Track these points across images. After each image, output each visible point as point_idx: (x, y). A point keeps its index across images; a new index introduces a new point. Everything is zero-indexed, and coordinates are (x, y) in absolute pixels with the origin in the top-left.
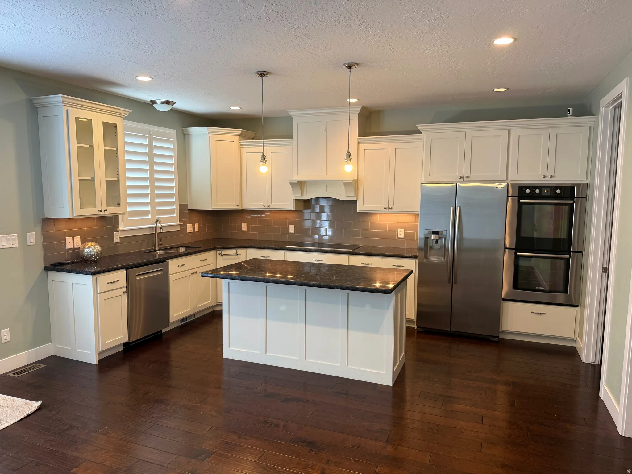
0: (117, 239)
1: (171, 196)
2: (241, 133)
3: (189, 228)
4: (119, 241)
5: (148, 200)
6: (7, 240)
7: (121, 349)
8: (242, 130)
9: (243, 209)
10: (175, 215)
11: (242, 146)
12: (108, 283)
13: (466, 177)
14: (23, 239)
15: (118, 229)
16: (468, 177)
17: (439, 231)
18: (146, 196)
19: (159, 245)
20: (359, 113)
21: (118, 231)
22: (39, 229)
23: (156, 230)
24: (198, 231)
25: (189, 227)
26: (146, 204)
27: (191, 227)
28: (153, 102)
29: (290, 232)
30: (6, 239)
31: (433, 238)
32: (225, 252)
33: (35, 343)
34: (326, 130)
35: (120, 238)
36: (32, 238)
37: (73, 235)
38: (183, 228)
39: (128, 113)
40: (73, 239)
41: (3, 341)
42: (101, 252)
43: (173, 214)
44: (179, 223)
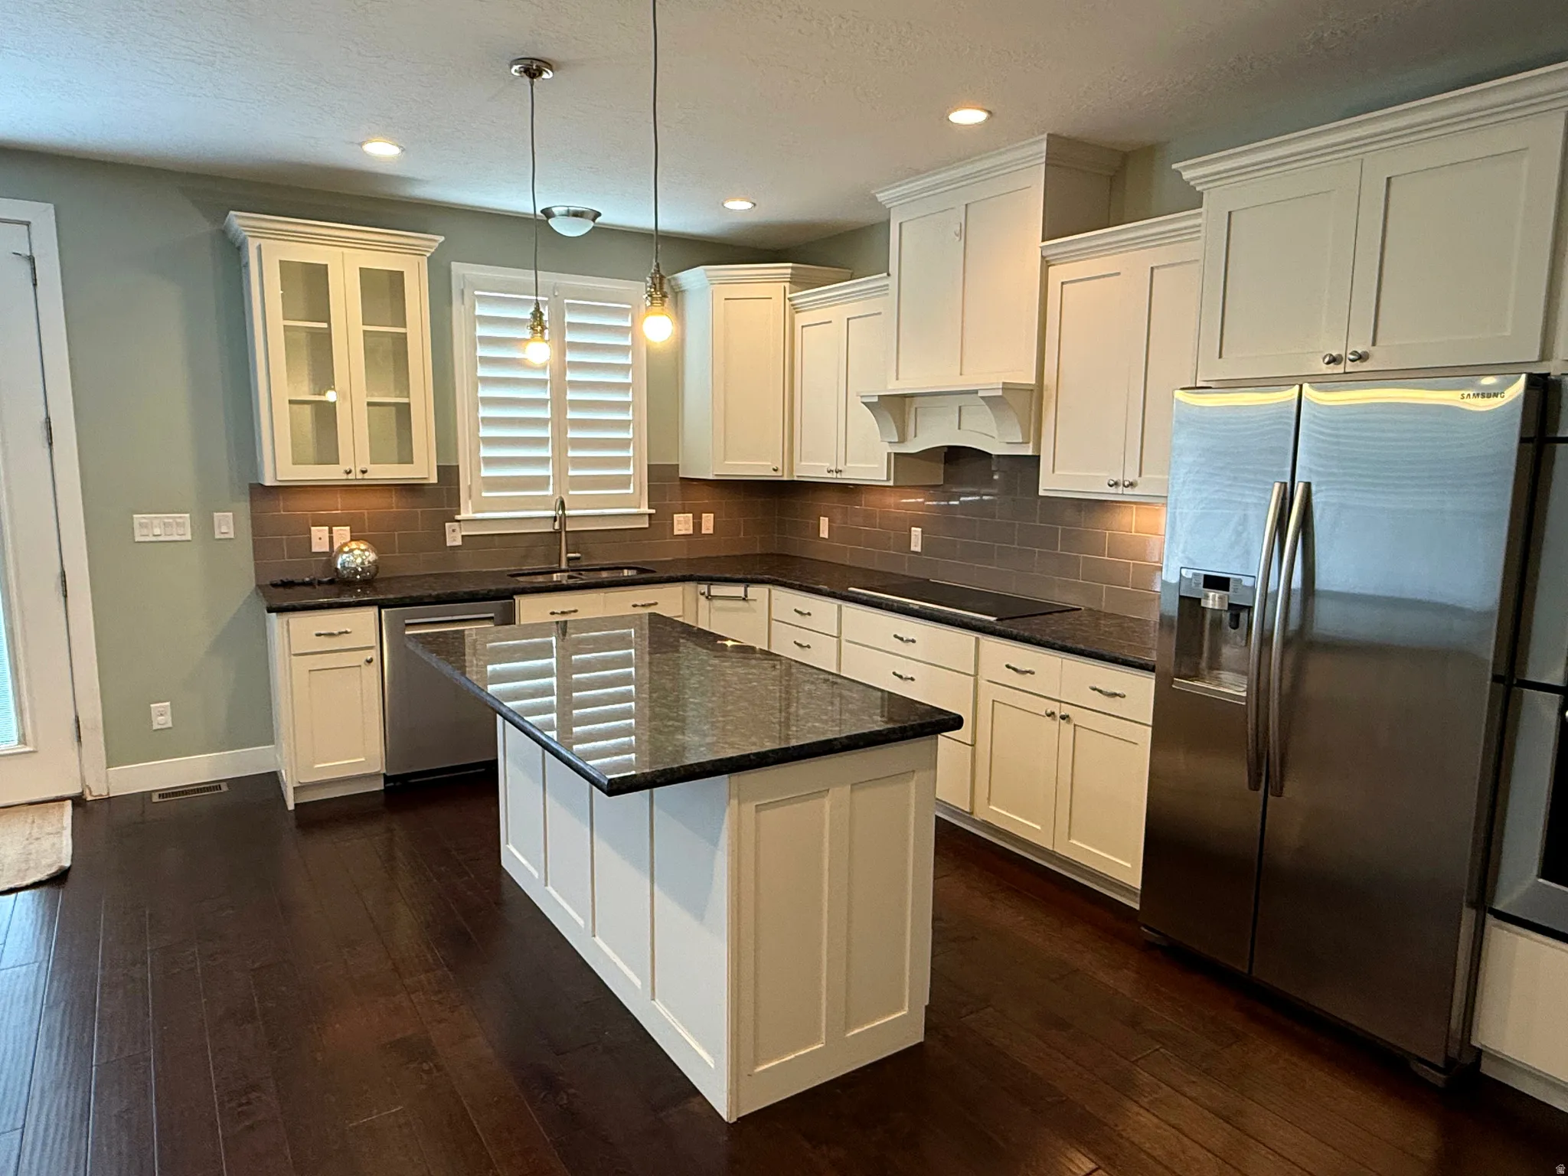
0: (454, 539)
1: (623, 444)
2: (791, 274)
3: (682, 524)
4: (459, 542)
5: (546, 452)
6: (164, 524)
7: (379, 786)
8: (790, 265)
9: (796, 479)
10: (631, 491)
11: (796, 309)
12: (318, 635)
13: (1352, 357)
14: (204, 525)
15: (458, 517)
16: (1361, 357)
17: (1228, 579)
18: (541, 442)
19: (569, 559)
20: (1044, 159)
21: (459, 521)
22: (245, 506)
23: (563, 525)
24: (711, 531)
25: (679, 522)
26: (542, 461)
27: (686, 522)
28: (548, 213)
29: (913, 548)
30: (162, 524)
31: (1214, 605)
32: (717, 590)
33: (232, 740)
34: (963, 234)
35: (463, 536)
36: (225, 524)
37: (331, 523)
38: (660, 520)
39: (437, 245)
40: (331, 531)
41: (156, 727)
42: (376, 564)
43: (628, 487)
44: (645, 509)
